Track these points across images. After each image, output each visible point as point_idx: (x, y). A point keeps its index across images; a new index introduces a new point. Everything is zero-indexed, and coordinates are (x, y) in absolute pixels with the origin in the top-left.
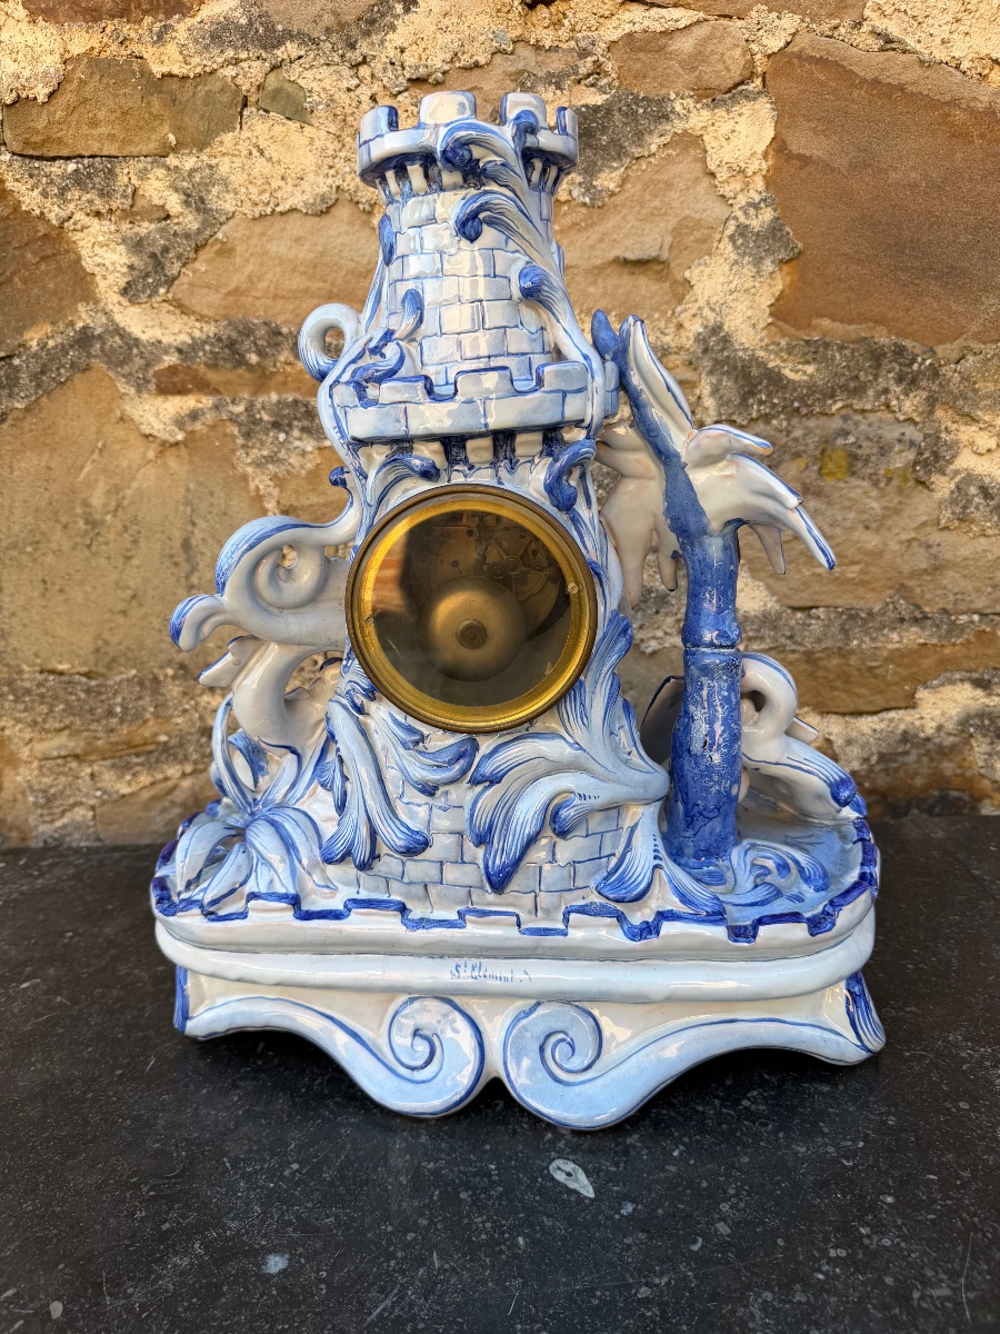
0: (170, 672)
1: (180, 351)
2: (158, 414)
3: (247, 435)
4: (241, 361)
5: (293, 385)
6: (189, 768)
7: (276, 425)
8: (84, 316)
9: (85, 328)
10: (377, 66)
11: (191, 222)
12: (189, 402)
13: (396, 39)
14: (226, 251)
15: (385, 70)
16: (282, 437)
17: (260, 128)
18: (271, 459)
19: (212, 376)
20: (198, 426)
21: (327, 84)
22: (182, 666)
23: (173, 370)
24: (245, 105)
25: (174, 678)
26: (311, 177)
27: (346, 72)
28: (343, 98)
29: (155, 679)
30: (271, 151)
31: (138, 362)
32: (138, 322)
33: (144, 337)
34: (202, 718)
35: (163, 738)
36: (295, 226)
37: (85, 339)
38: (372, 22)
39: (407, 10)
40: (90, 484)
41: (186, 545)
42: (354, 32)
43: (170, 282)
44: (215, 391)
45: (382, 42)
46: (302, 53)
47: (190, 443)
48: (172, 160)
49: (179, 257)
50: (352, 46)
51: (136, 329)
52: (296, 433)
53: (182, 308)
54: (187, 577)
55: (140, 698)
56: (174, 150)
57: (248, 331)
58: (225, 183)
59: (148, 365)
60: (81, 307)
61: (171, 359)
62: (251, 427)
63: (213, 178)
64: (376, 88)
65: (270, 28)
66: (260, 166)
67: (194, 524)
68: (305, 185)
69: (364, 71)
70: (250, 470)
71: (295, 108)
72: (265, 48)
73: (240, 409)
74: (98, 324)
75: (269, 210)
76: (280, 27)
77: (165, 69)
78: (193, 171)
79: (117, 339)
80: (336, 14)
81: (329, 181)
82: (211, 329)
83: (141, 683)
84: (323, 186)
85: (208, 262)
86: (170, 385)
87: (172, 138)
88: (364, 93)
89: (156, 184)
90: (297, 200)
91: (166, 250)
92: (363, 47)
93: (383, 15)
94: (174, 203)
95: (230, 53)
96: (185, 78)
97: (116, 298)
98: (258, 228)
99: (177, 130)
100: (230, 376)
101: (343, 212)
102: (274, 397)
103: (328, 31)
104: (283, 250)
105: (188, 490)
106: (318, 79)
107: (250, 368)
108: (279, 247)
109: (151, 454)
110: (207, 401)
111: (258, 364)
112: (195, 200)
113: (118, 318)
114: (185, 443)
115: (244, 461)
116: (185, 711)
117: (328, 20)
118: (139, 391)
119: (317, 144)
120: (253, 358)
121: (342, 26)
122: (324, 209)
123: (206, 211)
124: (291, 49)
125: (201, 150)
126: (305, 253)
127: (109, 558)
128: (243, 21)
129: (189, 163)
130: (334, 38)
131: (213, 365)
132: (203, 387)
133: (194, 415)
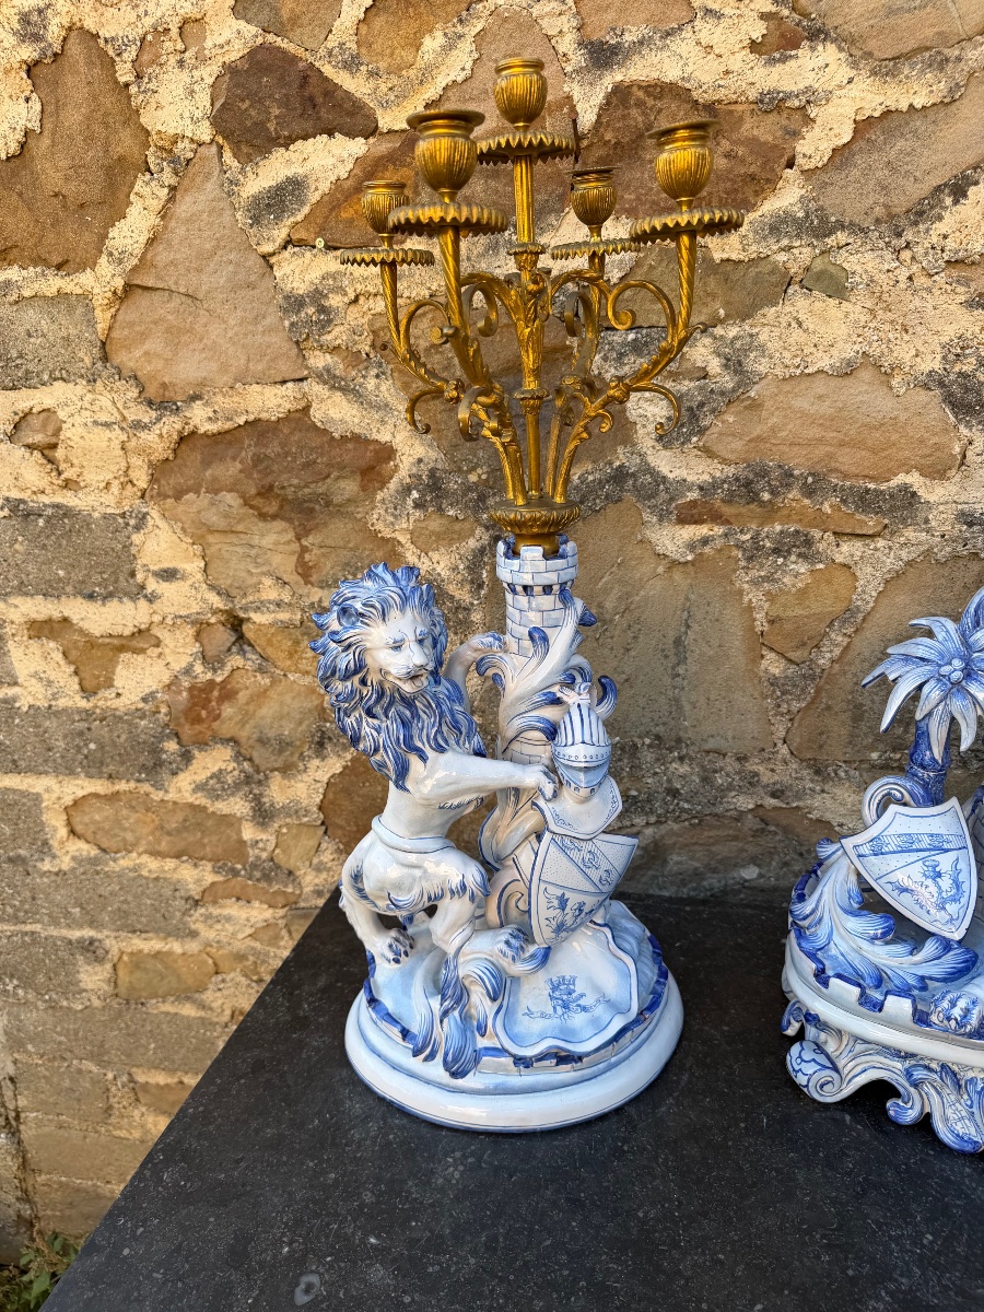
0: (647, 741)
1: (701, 488)
2: (673, 539)
3: (750, 559)
4: (753, 497)
5: (794, 517)
6: (653, 819)
7: (776, 551)
8: (621, 457)
9: (622, 466)
10: (919, 250)
11: (728, 381)
12: (703, 530)
13: (941, 227)
14: (755, 405)
15: (926, 254)
16: (780, 561)
17: (800, 304)
18: (769, 579)
19: (727, 510)
20: (707, 550)
21: (869, 267)
22: (658, 737)
23: (693, 503)
24: (789, 284)
25: (650, 746)
26: (840, 345)
27: (888, 255)
28: (882, 278)
29: (635, 745)
30: (809, 324)
31: (664, 496)
32: (666, 463)
33: (671, 476)
34: (669, 781)
35: (634, 793)
36: (820, 387)
37: (620, 476)
38: (921, 214)
39: (956, 202)
40: (606, 591)
41: (678, 642)
42: (903, 222)
43: (702, 431)
44: (727, 522)
45: (927, 230)
46: (851, 241)
47: (699, 562)
48: (719, 331)
49: (713, 411)
50: (899, 235)
51: (664, 470)
52: (793, 558)
53: (708, 452)
54: (673, 668)
55: (620, 760)
56: (722, 321)
57: (763, 473)
58: (762, 349)
59: (672, 499)
60: (620, 450)
61: (693, 495)
62: (754, 552)
63: (752, 344)
64: (915, 268)
65: (824, 220)
66: (797, 335)
67: (688, 627)
68: (834, 351)
69: (906, 255)
70: (746, 586)
71: (835, 286)
72: (817, 237)
73: (748, 537)
74: (633, 464)
75: (798, 372)
76: (833, 219)
77: (725, 256)
78: (736, 338)
79: (648, 476)
80: (886, 206)
81: (857, 347)
82: (731, 471)
83: (622, 749)
84: (849, 352)
85: (736, 414)
86: (688, 516)
87: (722, 312)
88: (903, 274)
89: (702, 350)
90: (823, 362)
91: (702, 405)
92: (909, 235)
93: (932, 208)
94: (715, 366)
95: (785, 242)
96: (741, 262)
97: (652, 443)
98: (786, 387)
99: (727, 304)
100: (743, 510)
101: (866, 375)
102: (778, 528)
103: (878, 221)
104: (806, 406)
105: (687, 599)
106: (861, 261)
107: (762, 504)
108: (801, 403)
109: (661, 570)
110: (719, 530)
111: (770, 501)
112: (734, 364)
113: (650, 459)
114: (692, 563)
115: (743, 580)
116: (656, 774)
117: (879, 211)
118: (660, 520)
119: (851, 317)
120: (766, 496)
121: (892, 216)
122: (848, 371)
123: (742, 373)
124: (841, 237)
125: (743, 320)
126: (825, 408)
127: (612, 649)
128: (801, 214)
129: (733, 332)
130: (883, 227)
131: (728, 501)
132: (717, 518)
133: (705, 541)
